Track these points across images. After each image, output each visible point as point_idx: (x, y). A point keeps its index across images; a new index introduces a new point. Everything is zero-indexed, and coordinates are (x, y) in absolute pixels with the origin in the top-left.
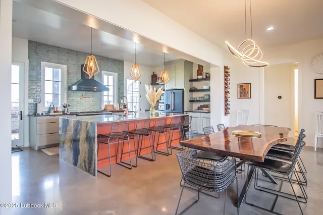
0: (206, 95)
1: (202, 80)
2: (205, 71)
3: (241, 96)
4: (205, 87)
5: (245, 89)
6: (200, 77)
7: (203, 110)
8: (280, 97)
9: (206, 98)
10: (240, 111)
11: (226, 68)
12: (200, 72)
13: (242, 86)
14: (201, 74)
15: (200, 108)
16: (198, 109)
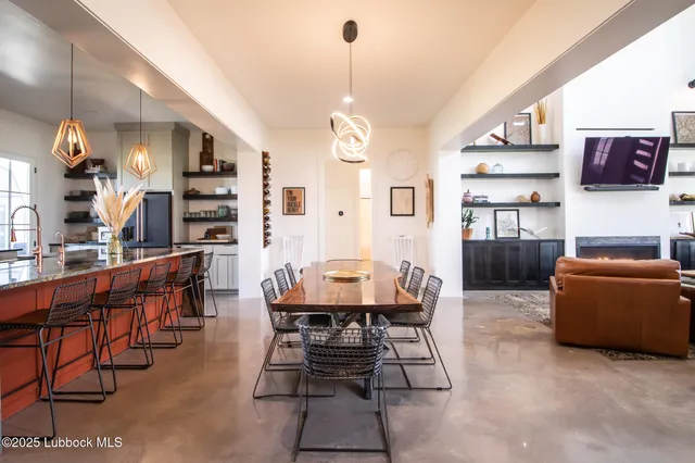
0: (223, 207)
1: (212, 174)
2: (217, 156)
3: (289, 210)
4: (220, 191)
5: (295, 198)
6: (208, 168)
7: (217, 238)
8: (341, 213)
9: (221, 213)
10: (288, 239)
11: (265, 155)
12: (205, 157)
13: (291, 192)
14: (210, 162)
15: (210, 234)
16: (206, 238)
